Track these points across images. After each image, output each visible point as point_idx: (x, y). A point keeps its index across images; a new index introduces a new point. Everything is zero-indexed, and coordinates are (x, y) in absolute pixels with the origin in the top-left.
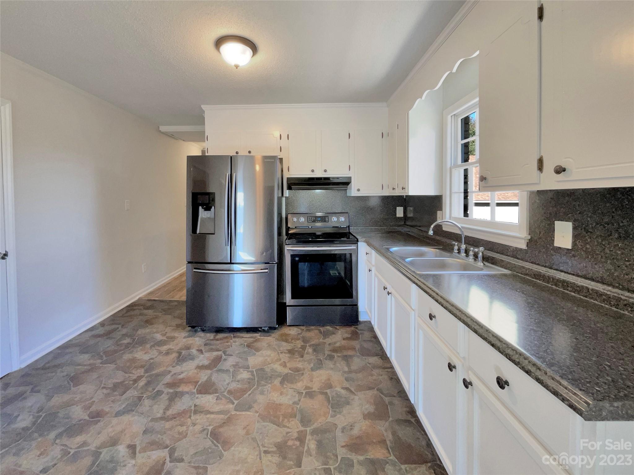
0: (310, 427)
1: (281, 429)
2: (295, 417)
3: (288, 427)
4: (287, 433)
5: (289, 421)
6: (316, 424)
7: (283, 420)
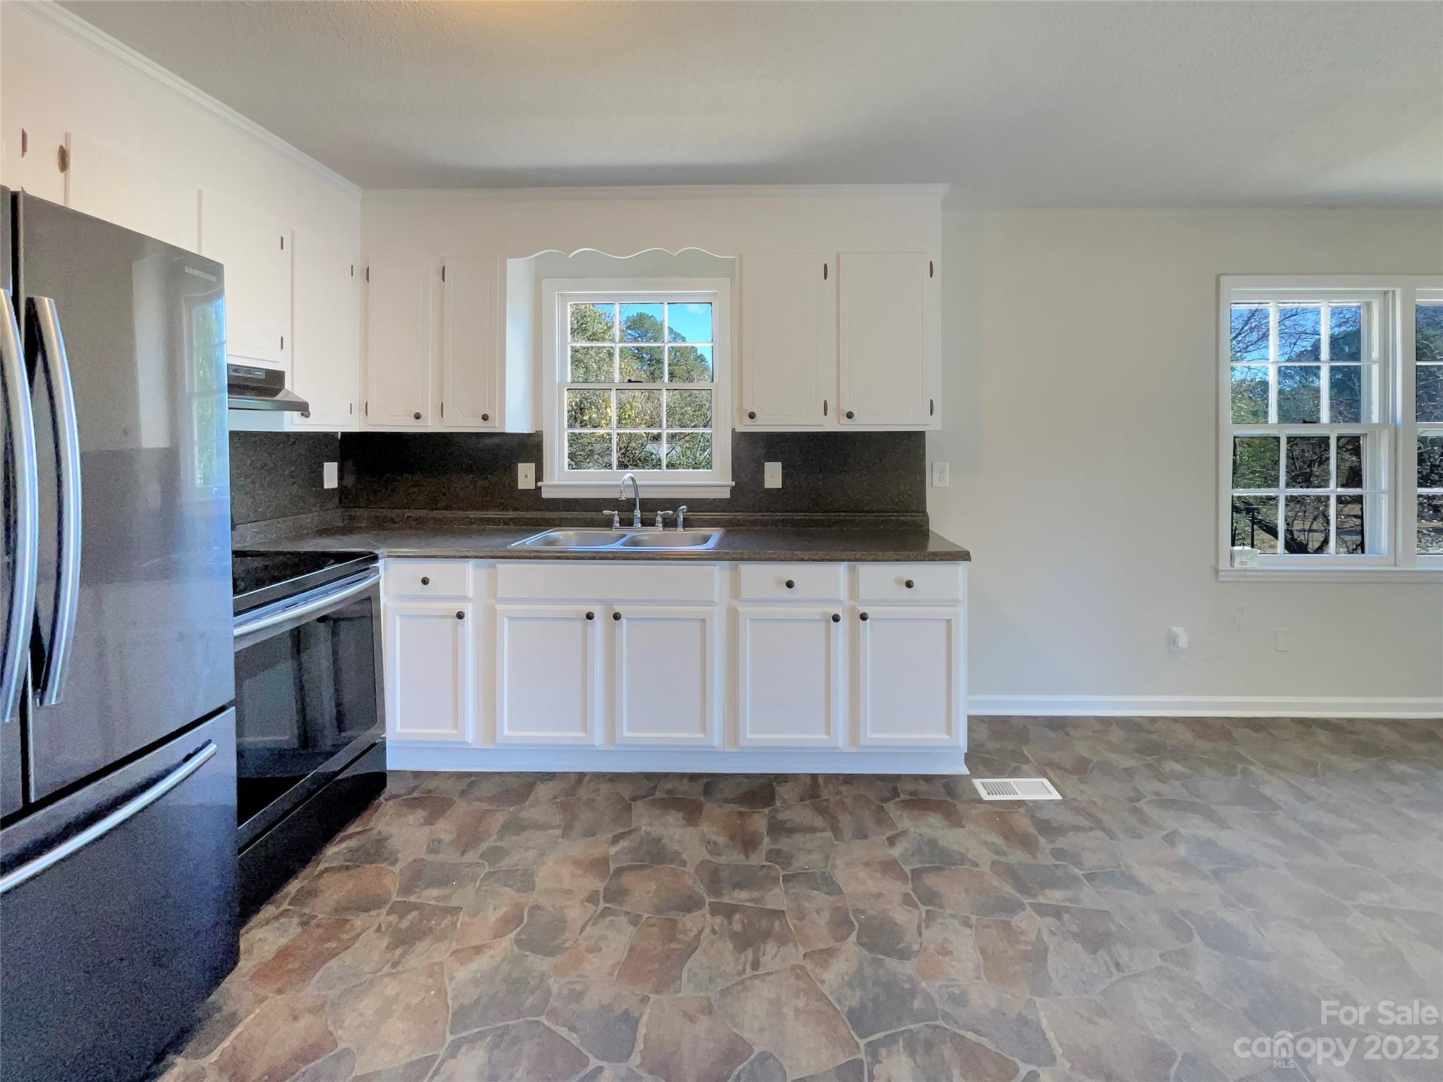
0: (703, 897)
1: (704, 945)
2: (674, 921)
3: (702, 930)
4: (714, 932)
5: (684, 932)
6: (697, 889)
7: (680, 941)
